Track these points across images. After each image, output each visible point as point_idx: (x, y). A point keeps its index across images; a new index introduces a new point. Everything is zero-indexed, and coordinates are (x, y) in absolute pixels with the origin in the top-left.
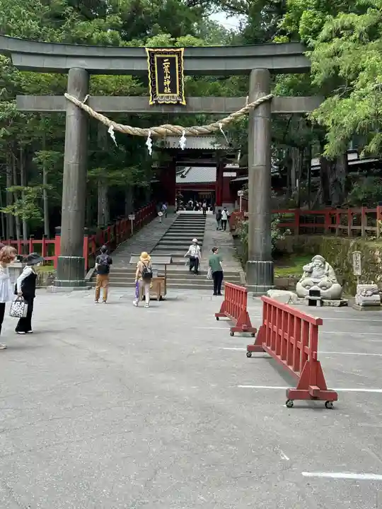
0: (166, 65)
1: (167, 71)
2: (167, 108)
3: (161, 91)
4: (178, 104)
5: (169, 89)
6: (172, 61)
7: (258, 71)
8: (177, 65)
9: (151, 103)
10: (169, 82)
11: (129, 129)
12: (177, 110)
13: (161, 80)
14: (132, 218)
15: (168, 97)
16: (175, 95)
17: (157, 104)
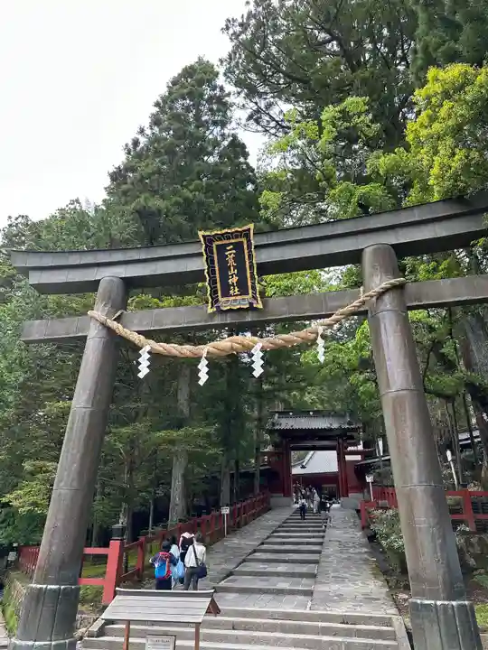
0: (230, 255)
1: (231, 262)
2: (234, 315)
3: (226, 294)
4: (251, 308)
5: (237, 290)
6: (238, 247)
7: (375, 250)
8: (246, 251)
9: (210, 311)
10: (235, 279)
11: (173, 349)
12: (249, 318)
13: (224, 278)
14: (226, 511)
15: (235, 300)
16: (246, 297)
17: (220, 311)
